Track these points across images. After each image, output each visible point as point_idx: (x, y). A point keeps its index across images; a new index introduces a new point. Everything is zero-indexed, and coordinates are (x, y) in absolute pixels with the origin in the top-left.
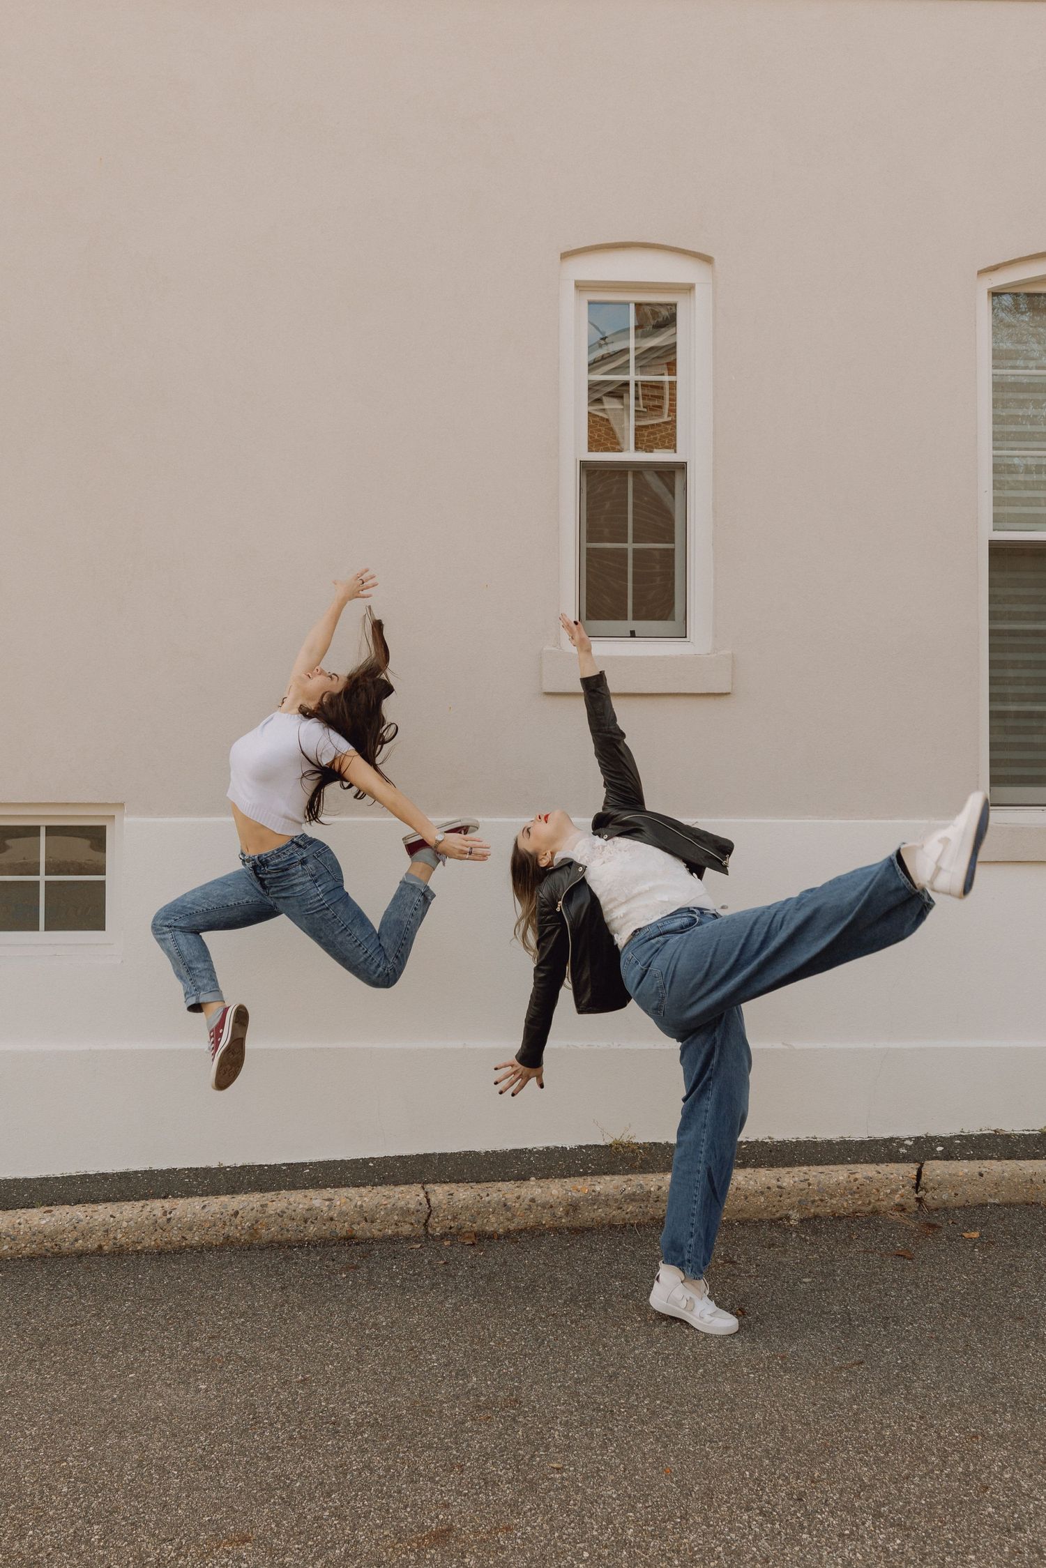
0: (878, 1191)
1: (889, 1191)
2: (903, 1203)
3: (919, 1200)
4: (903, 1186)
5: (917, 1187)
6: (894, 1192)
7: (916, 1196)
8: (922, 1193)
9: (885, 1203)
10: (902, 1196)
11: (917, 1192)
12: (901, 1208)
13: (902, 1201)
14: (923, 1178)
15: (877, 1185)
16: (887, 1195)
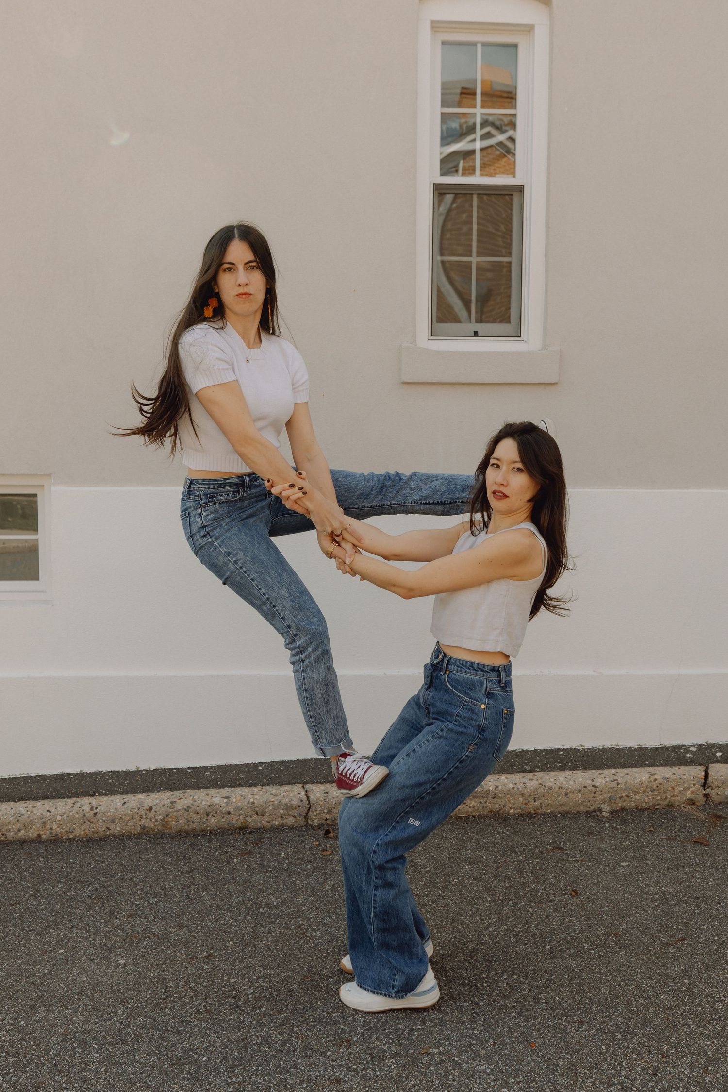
0: (673, 788)
1: (682, 789)
2: (693, 798)
3: (706, 796)
4: (694, 785)
5: (704, 785)
6: (687, 789)
7: (704, 792)
8: (708, 790)
9: (678, 798)
10: (692, 793)
11: (704, 790)
12: (692, 802)
13: (693, 796)
14: (709, 779)
15: (672, 784)
16: (680, 792)
